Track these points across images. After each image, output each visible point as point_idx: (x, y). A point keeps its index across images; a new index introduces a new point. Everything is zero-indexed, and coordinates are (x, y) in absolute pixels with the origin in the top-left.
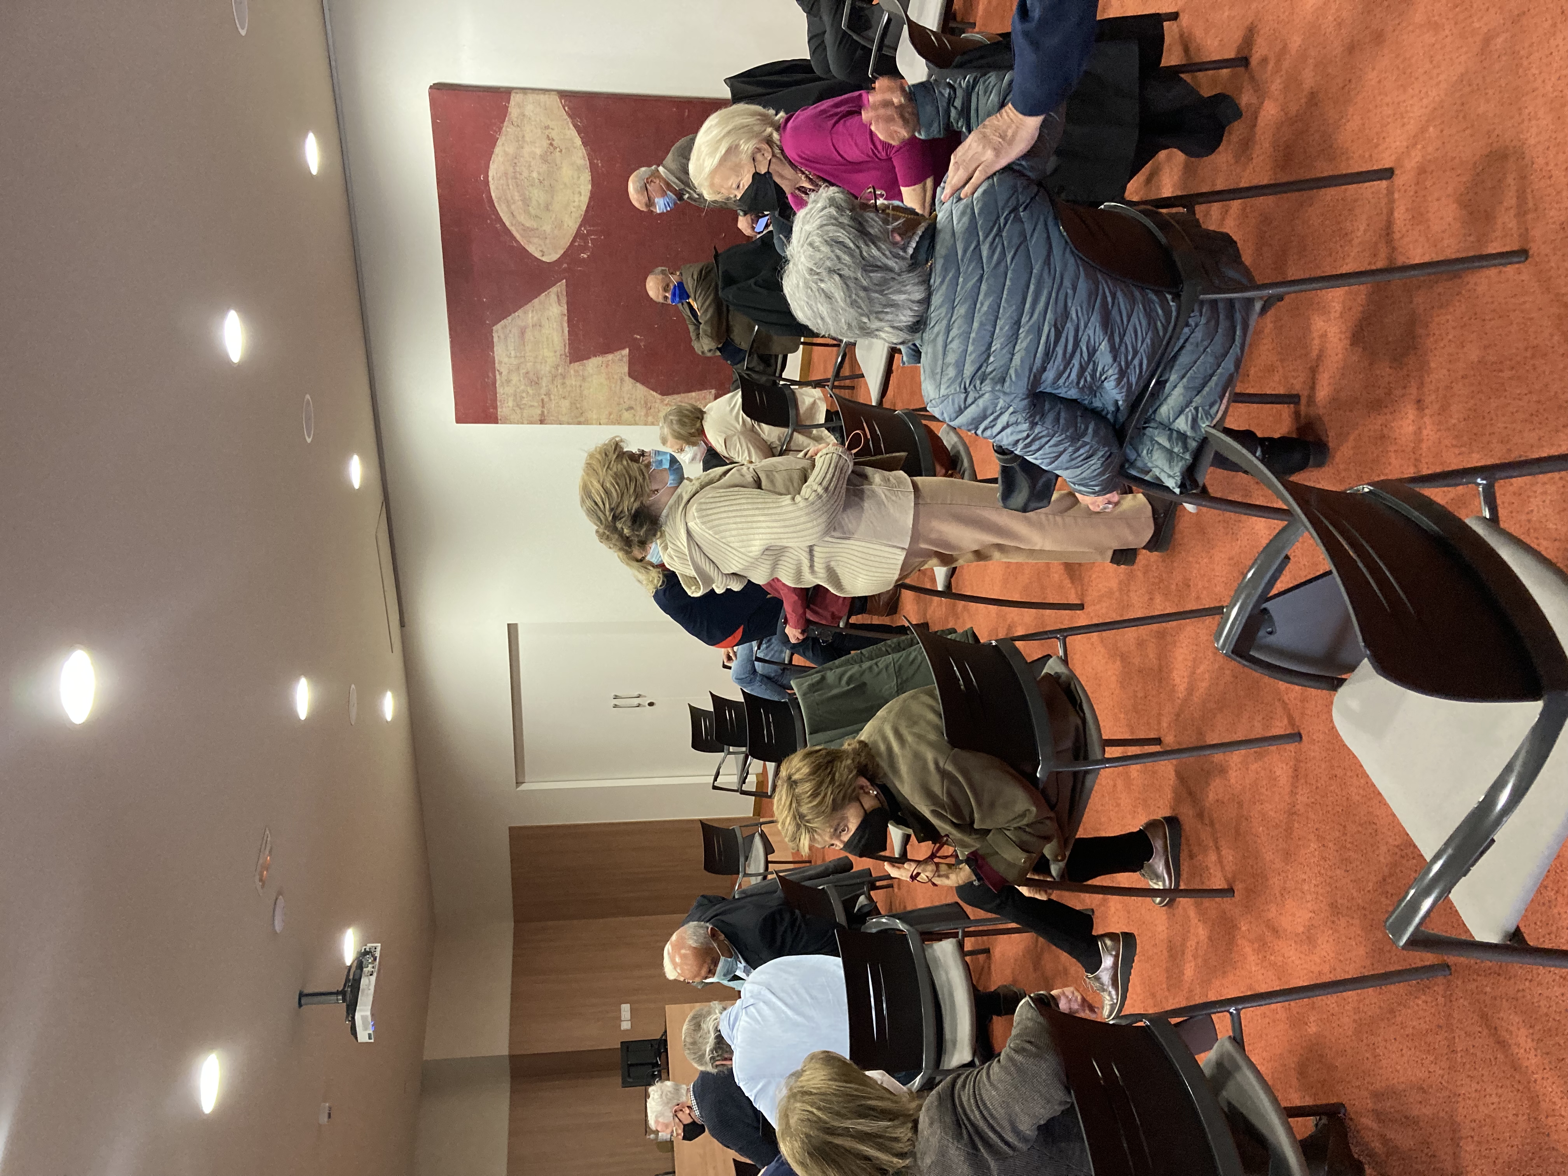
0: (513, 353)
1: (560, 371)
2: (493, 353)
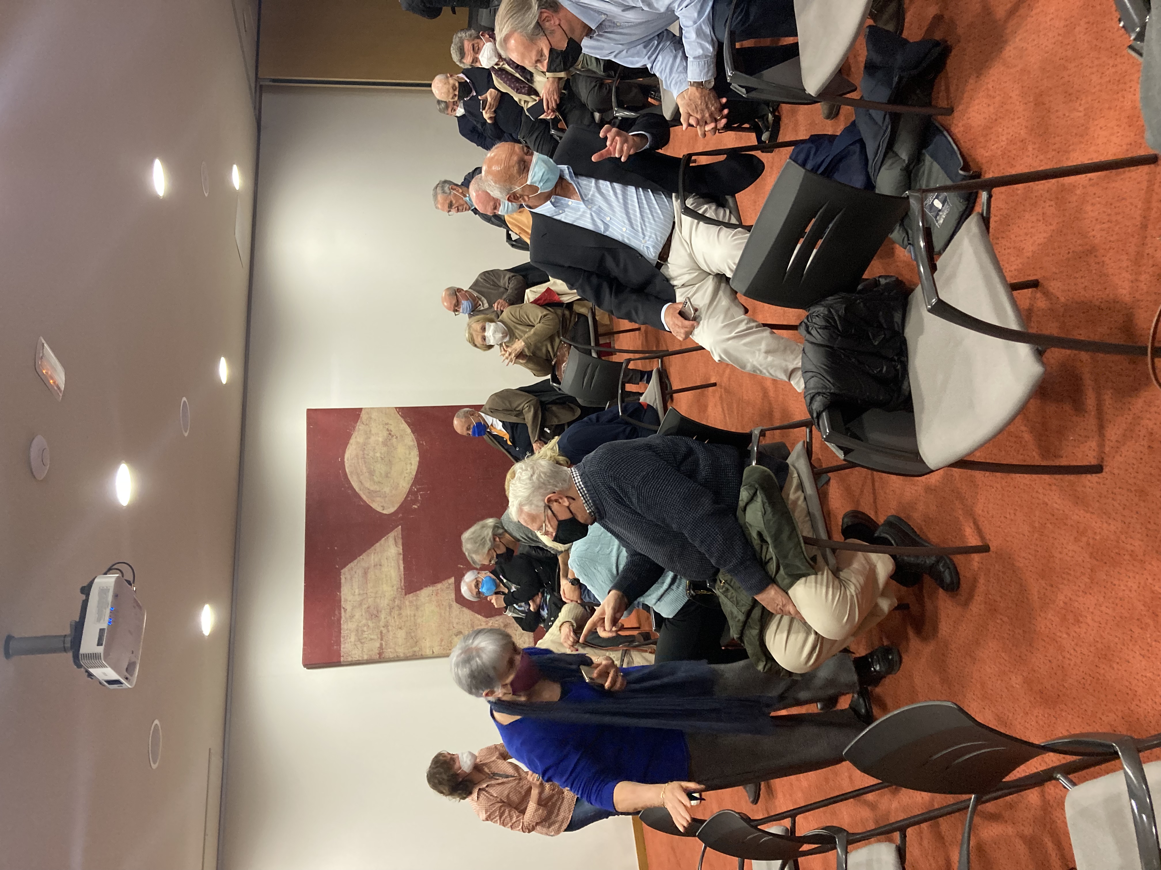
0: (357, 591)
1: (396, 603)
2: (340, 592)
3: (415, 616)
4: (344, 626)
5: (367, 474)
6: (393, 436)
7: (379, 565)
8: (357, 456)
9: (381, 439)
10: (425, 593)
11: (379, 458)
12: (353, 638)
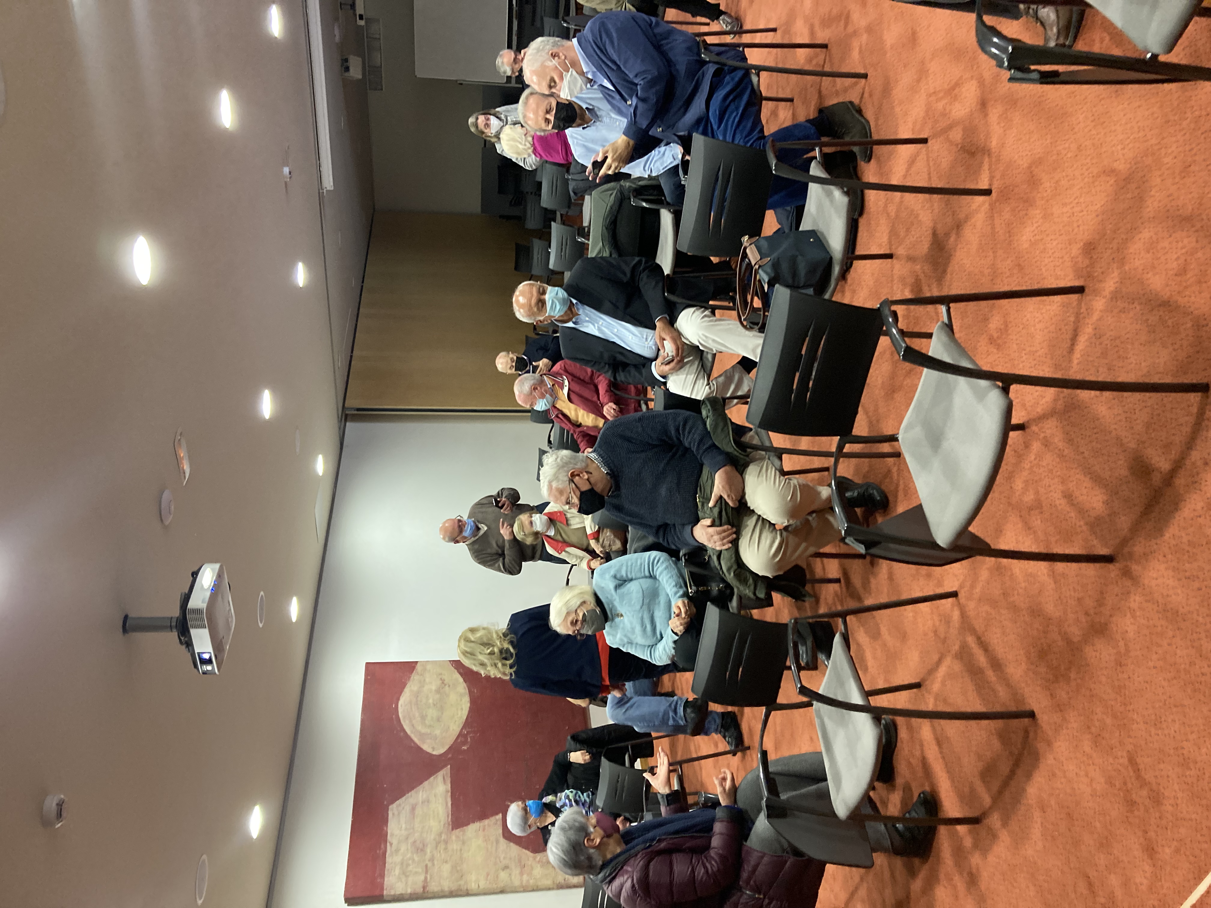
1: (443, 838)
2: (387, 827)
3: (461, 850)
4: (389, 859)
5: (419, 719)
6: (445, 685)
7: (427, 801)
8: (410, 702)
9: (434, 688)
10: (473, 828)
11: (432, 705)
12: (397, 872)
